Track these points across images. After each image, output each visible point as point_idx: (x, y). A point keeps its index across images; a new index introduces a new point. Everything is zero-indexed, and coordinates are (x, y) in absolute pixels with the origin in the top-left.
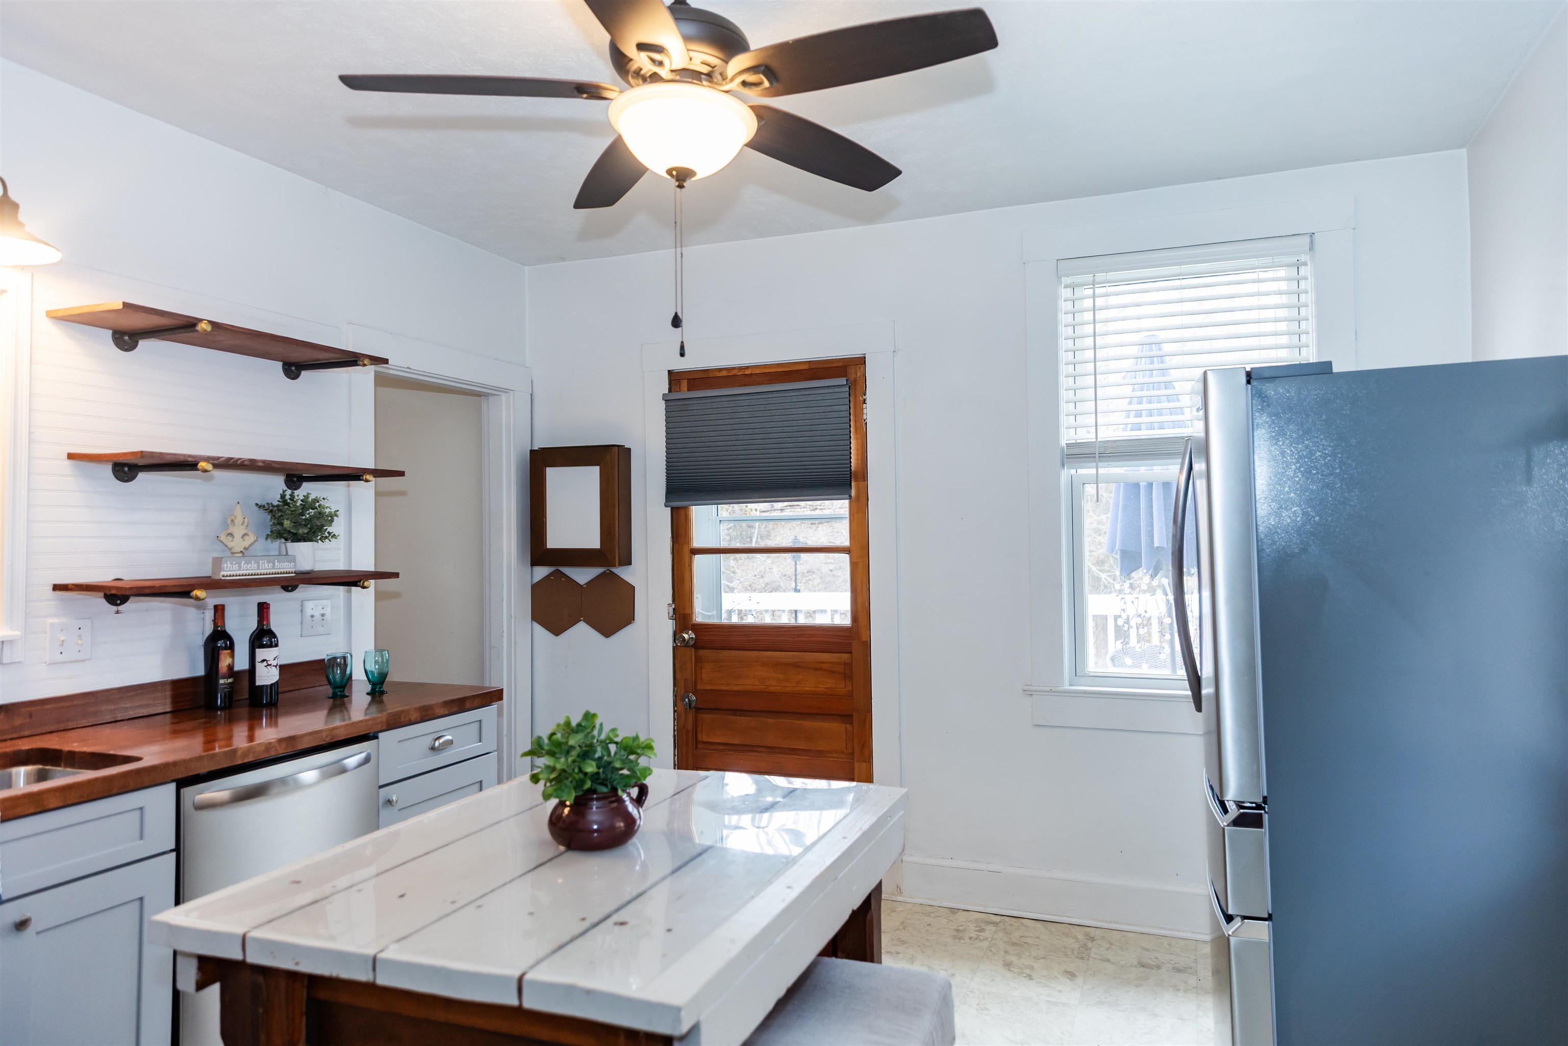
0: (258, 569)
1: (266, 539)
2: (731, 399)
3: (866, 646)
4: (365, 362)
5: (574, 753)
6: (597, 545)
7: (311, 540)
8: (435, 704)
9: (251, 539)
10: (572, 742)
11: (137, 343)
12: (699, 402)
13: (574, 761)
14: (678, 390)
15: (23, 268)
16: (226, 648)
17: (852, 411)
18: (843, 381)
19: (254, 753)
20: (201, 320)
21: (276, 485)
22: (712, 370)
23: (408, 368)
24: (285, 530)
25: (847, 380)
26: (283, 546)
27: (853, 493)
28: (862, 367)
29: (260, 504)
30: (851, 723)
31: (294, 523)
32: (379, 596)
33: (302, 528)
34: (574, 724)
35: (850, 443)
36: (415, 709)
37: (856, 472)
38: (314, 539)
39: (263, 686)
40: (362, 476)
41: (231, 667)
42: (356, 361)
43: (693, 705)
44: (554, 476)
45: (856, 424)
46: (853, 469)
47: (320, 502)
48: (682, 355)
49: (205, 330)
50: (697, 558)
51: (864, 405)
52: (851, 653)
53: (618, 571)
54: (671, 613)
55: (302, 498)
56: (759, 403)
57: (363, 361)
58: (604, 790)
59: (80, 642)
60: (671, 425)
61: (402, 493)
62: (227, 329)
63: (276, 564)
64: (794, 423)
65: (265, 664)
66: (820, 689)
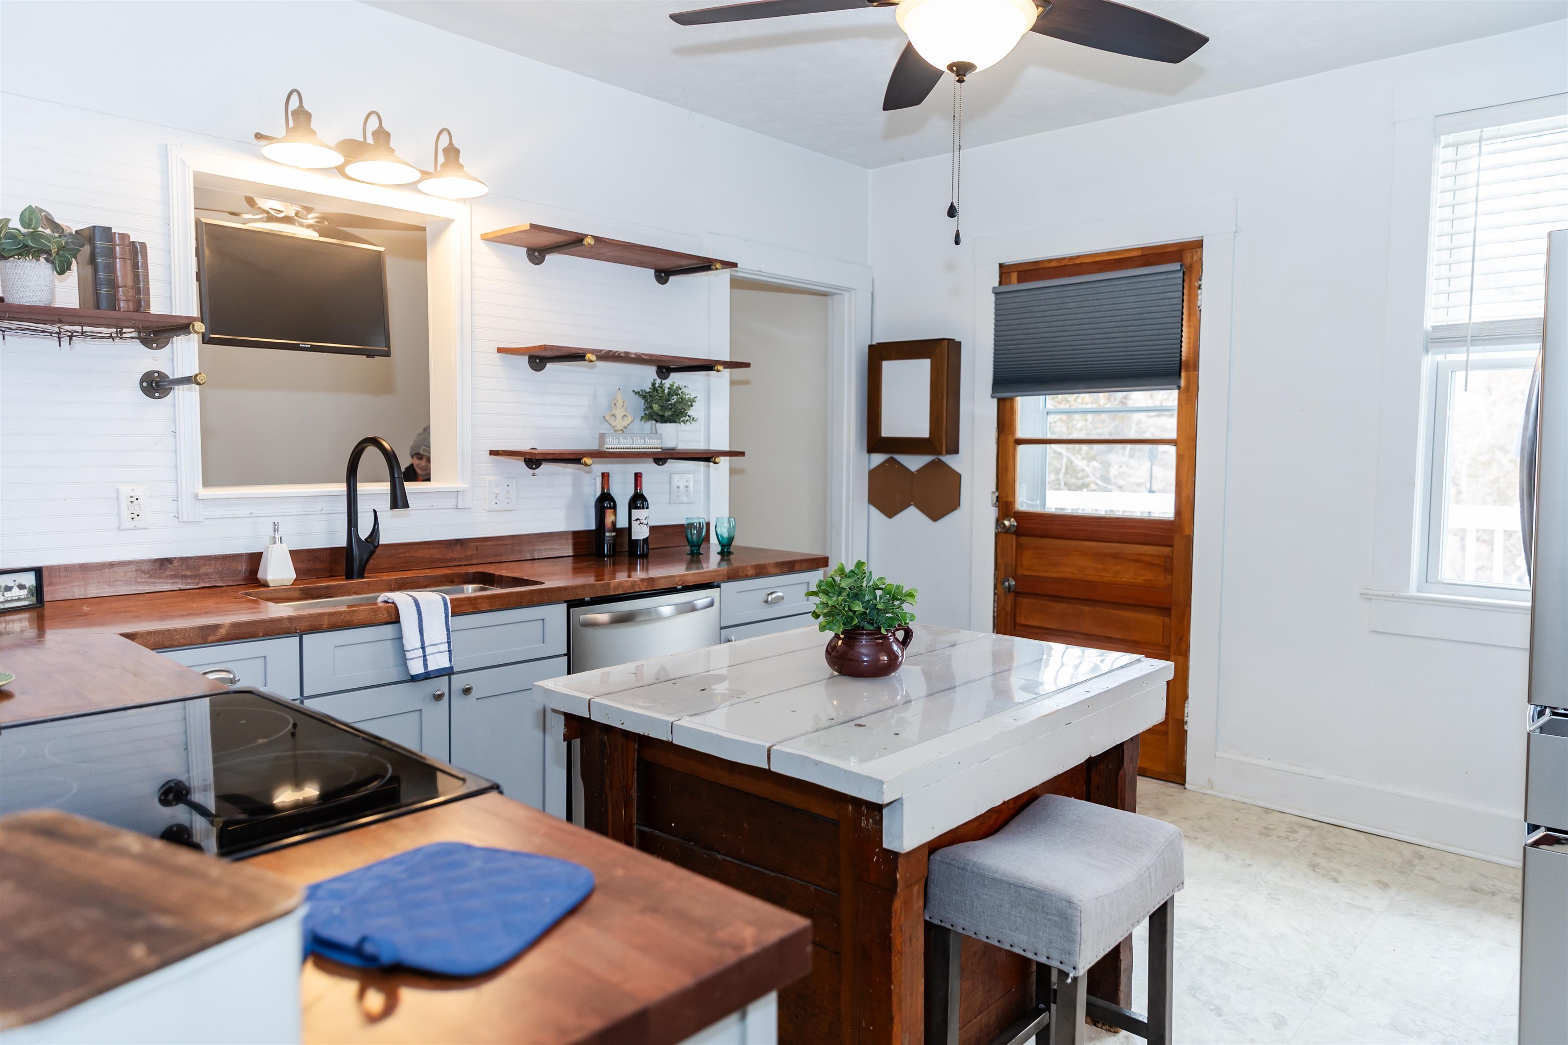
0: (633, 444)
1: (641, 420)
2: (1059, 289)
3: (1189, 541)
4: (717, 267)
5: (844, 594)
6: (926, 434)
7: (675, 422)
8: (769, 564)
9: (629, 419)
10: (843, 585)
11: (544, 257)
12: (1028, 294)
13: (845, 601)
14: (1008, 283)
15: (464, 200)
16: (610, 508)
17: (1185, 298)
18: (1177, 266)
19: (623, 587)
20: (587, 236)
21: (647, 376)
22: (1043, 262)
23: (759, 271)
24: (654, 412)
25: (1181, 266)
26: (654, 426)
27: (1183, 383)
28: (1201, 249)
29: (636, 391)
30: (1169, 616)
31: (661, 406)
32: (733, 471)
33: (668, 411)
34: (847, 571)
35: (1182, 331)
36: (752, 566)
37: (1187, 362)
38: (677, 420)
39: (637, 540)
40: (715, 367)
41: (614, 524)
42: (710, 266)
43: (1012, 589)
44: (889, 368)
45: (1189, 311)
46: (1183, 358)
47: (682, 390)
48: (957, 242)
49: (590, 244)
50: (1021, 449)
51: (1199, 291)
52: (1172, 546)
53: (949, 460)
54: (995, 500)
55: (669, 386)
56: (1088, 293)
57: (715, 266)
58: (871, 628)
59: (508, 496)
60: (1000, 318)
61: (747, 382)
62: (606, 242)
63: (647, 440)
64: (1123, 312)
65: (638, 522)
66: (1138, 581)
